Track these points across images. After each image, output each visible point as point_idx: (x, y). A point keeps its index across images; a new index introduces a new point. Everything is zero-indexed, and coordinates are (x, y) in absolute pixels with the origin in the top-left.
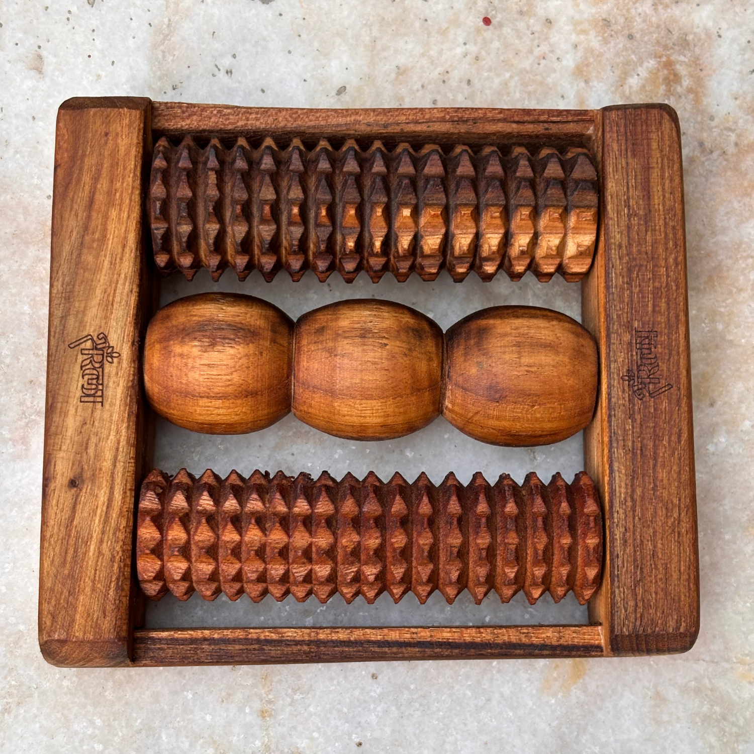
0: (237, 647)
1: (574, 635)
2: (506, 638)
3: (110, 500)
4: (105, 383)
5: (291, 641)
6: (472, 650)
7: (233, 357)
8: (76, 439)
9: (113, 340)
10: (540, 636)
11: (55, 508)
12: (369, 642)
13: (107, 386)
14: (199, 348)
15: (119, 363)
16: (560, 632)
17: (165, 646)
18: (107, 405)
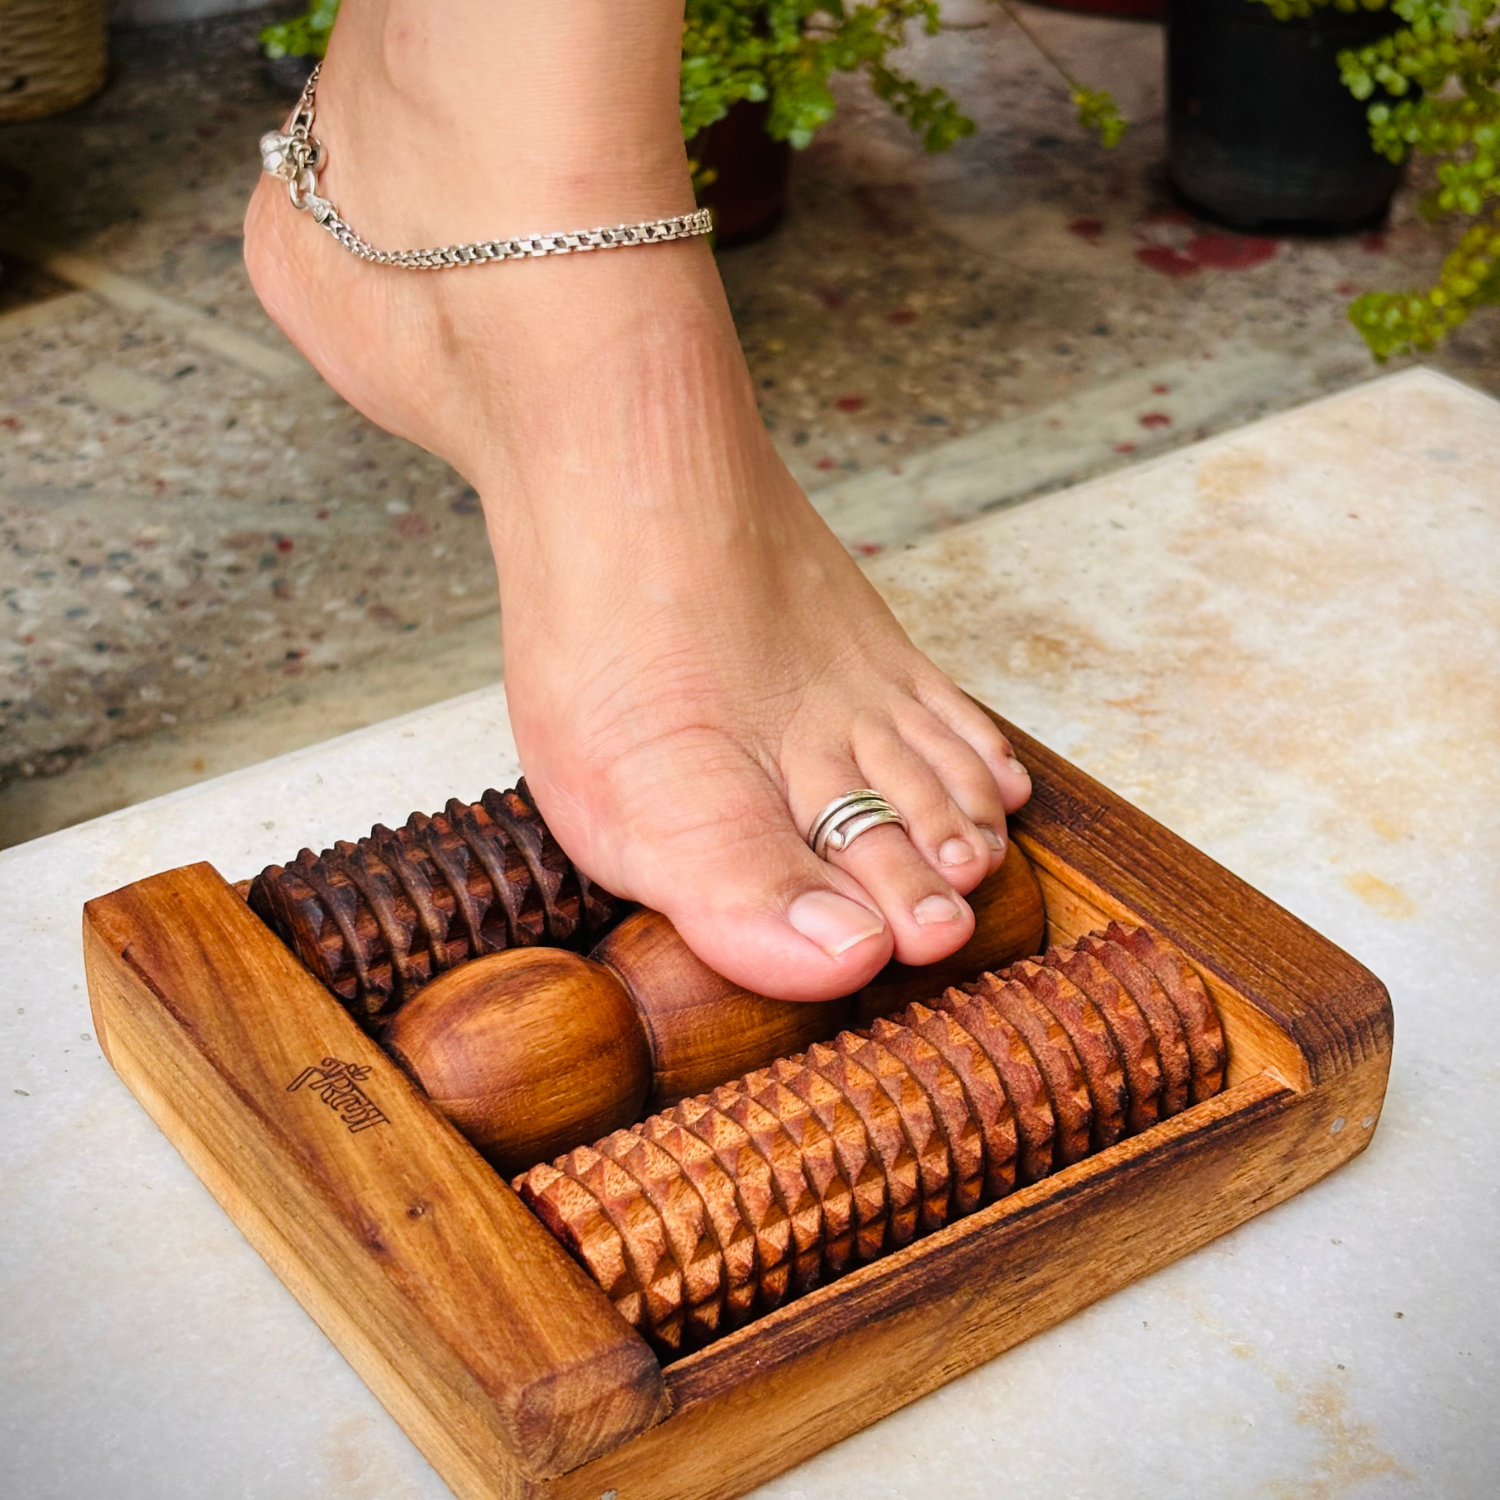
0: (808, 1323)
1: (1243, 1093)
2: (1161, 1136)
4: (373, 1100)
5: (878, 1278)
6: (1132, 1170)
7: (554, 1002)
8: (379, 1168)
9: (347, 1056)
10: (1202, 1114)
11: (410, 1249)
12: (985, 1227)
13: (379, 1102)
14: (502, 1010)
15: (376, 1074)
16: (1221, 1101)
17: (702, 1373)
18: (394, 1118)
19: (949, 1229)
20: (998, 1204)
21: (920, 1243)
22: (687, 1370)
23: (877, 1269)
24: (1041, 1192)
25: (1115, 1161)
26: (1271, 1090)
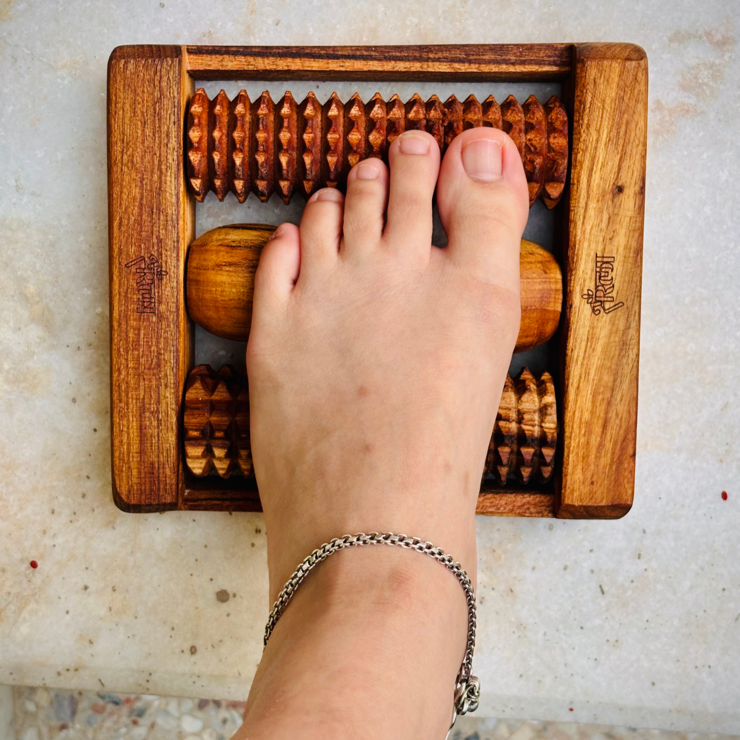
0: (487, 57)
1: (210, 63)
2: (266, 61)
3: (590, 175)
4: (594, 273)
5: (443, 62)
6: (294, 52)
8: (618, 226)
9: (587, 309)
10: (238, 63)
11: (635, 169)
12: (380, 60)
13: (593, 270)
15: (583, 290)
16: (222, 66)
17: (545, 59)
18: (593, 254)
19: (396, 69)
20: (366, 69)
21: (413, 69)
22: (550, 64)
23: (440, 67)
24: (342, 64)
25: (297, 61)
26: (195, 57)
